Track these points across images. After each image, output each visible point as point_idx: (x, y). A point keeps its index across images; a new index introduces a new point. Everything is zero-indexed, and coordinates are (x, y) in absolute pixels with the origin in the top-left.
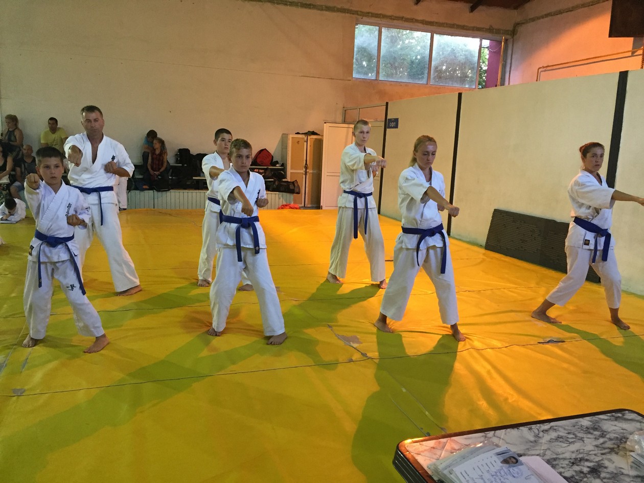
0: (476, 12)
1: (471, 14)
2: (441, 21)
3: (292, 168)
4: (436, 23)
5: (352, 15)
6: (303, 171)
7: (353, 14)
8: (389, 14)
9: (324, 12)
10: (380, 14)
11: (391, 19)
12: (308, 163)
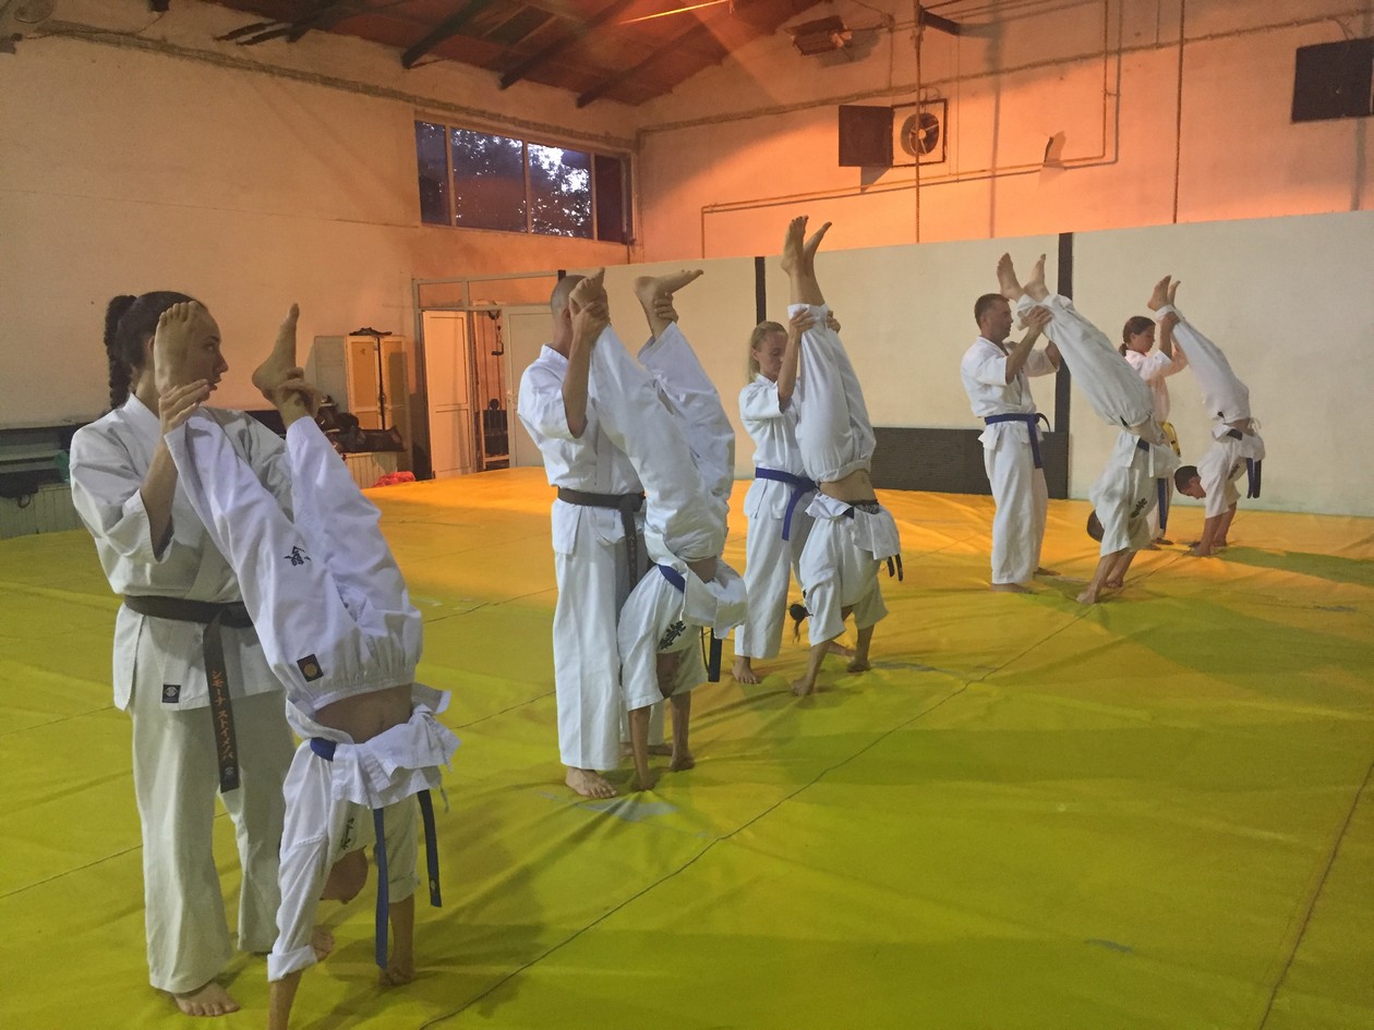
0: (586, 109)
1: (580, 111)
2: (539, 120)
3: (358, 403)
4: (535, 124)
5: (406, 104)
6: (376, 408)
7: (409, 101)
8: (464, 104)
9: (361, 95)
10: (451, 104)
11: (468, 113)
12: (385, 390)
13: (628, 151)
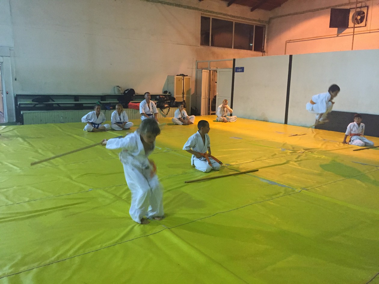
0: (253, 12)
2: (239, 16)
3: (176, 95)
5: (199, 11)
6: (182, 96)
9: (186, 9)
11: (217, 14)
12: (184, 91)
13: (265, 24)
